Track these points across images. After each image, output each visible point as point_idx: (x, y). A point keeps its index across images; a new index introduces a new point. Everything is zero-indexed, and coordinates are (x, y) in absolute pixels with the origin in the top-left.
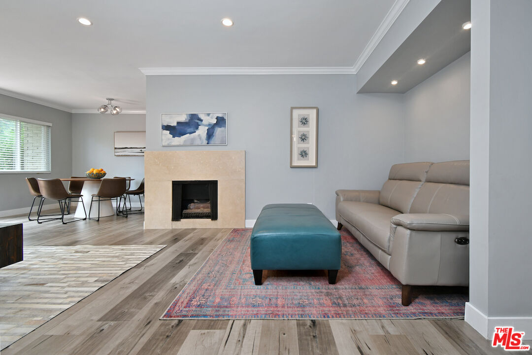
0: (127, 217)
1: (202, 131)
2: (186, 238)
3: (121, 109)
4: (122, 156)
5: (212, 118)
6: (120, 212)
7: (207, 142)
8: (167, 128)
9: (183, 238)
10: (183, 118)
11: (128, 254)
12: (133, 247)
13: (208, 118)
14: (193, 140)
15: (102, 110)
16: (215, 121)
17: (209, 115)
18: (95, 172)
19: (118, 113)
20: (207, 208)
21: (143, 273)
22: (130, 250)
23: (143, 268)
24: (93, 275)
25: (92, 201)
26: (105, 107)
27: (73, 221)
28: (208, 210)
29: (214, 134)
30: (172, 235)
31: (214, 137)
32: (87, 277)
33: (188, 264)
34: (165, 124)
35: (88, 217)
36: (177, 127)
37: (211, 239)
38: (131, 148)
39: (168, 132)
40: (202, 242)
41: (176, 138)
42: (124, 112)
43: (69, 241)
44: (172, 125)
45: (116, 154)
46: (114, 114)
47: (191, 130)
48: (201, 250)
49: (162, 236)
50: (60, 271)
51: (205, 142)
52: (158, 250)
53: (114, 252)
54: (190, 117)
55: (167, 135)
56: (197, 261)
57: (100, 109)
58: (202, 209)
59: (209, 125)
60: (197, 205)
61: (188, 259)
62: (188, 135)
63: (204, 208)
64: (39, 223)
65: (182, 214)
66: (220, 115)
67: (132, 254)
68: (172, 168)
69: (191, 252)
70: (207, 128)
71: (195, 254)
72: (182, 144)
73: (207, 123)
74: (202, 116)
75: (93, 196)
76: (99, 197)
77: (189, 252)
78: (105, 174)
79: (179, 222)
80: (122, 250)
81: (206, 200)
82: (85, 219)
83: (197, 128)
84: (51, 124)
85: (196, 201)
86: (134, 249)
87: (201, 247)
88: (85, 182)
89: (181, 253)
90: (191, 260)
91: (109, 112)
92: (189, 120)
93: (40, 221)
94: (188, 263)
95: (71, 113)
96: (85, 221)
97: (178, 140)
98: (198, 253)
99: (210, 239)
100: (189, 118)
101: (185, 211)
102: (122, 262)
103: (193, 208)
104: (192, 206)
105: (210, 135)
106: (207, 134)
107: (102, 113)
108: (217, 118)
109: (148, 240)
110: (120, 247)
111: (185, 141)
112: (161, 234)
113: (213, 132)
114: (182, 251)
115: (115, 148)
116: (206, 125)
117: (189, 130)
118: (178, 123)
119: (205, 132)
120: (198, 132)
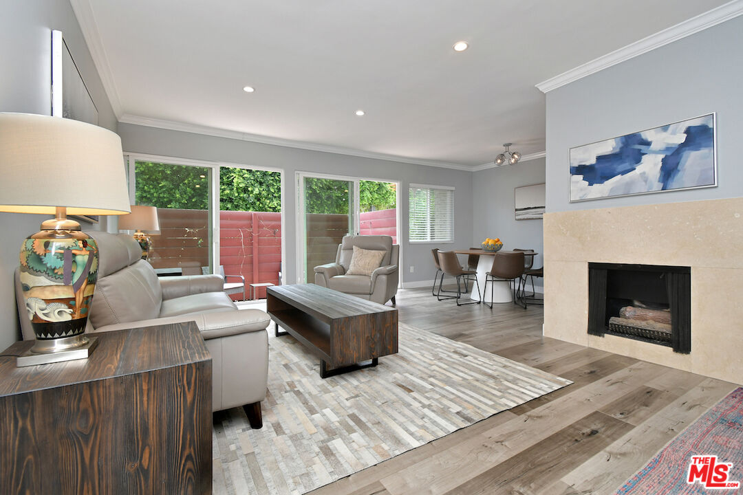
0: (526, 308)
1: (650, 165)
2: (613, 377)
3: (520, 155)
4: (524, 219)
5: (674, 133)
6: (519, 298)
7: (661, 185)
8: (579, 170)
9: (606, 375)
10: (609, 147)
11: (510, 378)
12: (521, 367)
13: (664, 135)
14: (629, 184)
15: (499, 161)
16: (682, 138)
17: (665, 128)
18: (490, 243)
19: (516, 161)
20: (663, 321)
21: (521, 431)
22: (514, 370)
23: (523, 417)
24: (458, 400)
25: (487, 281)
26: (502, 156)
27: (469, 303)
28: (665, 328)
29: (679, 167)
30: (586, 361)
31: (680, 174)
32: (451, 400)
33: (608, 449)
34: (576, 165)
35: (482, 300)
36: (596, 167)
37: (672, 399)
38: (535, 208)
39: (581, 177)
40: (647, 397)
41: (595, 185)
42: (524, 158)
43: (455, 333)
44: (588, 163)
45: (517, 217)
46: (512, 164)
47: (626, 166)
48: (642, 420)
49: (568, 359)
50: (431, 376)
51: (657, 186)
52: (556, 387)
53: (495, 367)
54: (623, 143)
55: (577, 182)
56: (628, 448)
57: (497, 160)
58: (651, 322)
59: (667, 149)
60: (640, 312)
61: (609, 432)
62: (619, 176)
63: (656, 320)
64: (440, 300)
65: (607, 323)
66: (696, 123)
67: (515, 381)
68: (589, 239)
69: (618, 416)
70: (663, 156)
71: (628, 427)
72: (606, 195)
73: (663, 146)
74: (647, 136)
75: (487, 274)
76: (493, 276)
77: (613, 416)
78: (501, 246)
79: (601, 338)
80: (505, 367)
81: (662, 305)
82: (479, 303)
83: (638, 161)
84: (453, 188)
85: (636, 303)
86: (520, 372)
87: (643, 412)
88: (481, 256)
89: (596, 413)
90: (614, 440)
91: (506, 163)
92: (621, 148)
93: (440, 298)
94: (607, 445)
95: (472, 172)
96: (479, 305)
97: (599, 189)
98: (634, 427)
99: (668, 396)
100: (621, 145)
101: (614, 320)
102: (498, 390)
103: (631, 315)
104: (628, 311)
105: (669, 170)
106: (662, 168)
107: (499, 164)
108: (688, 131)
109: (546, 359)
110: (503, 360)
111: (612, 190)
112: (567, 353)
113: (678, 164)
114: (599, 406)
115: (516, 210)
116: (660, 152)
117: (621, 167)
118: (599, 158)
119: (655, 165)
120: (639, 169)
